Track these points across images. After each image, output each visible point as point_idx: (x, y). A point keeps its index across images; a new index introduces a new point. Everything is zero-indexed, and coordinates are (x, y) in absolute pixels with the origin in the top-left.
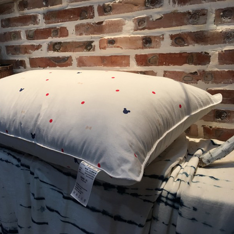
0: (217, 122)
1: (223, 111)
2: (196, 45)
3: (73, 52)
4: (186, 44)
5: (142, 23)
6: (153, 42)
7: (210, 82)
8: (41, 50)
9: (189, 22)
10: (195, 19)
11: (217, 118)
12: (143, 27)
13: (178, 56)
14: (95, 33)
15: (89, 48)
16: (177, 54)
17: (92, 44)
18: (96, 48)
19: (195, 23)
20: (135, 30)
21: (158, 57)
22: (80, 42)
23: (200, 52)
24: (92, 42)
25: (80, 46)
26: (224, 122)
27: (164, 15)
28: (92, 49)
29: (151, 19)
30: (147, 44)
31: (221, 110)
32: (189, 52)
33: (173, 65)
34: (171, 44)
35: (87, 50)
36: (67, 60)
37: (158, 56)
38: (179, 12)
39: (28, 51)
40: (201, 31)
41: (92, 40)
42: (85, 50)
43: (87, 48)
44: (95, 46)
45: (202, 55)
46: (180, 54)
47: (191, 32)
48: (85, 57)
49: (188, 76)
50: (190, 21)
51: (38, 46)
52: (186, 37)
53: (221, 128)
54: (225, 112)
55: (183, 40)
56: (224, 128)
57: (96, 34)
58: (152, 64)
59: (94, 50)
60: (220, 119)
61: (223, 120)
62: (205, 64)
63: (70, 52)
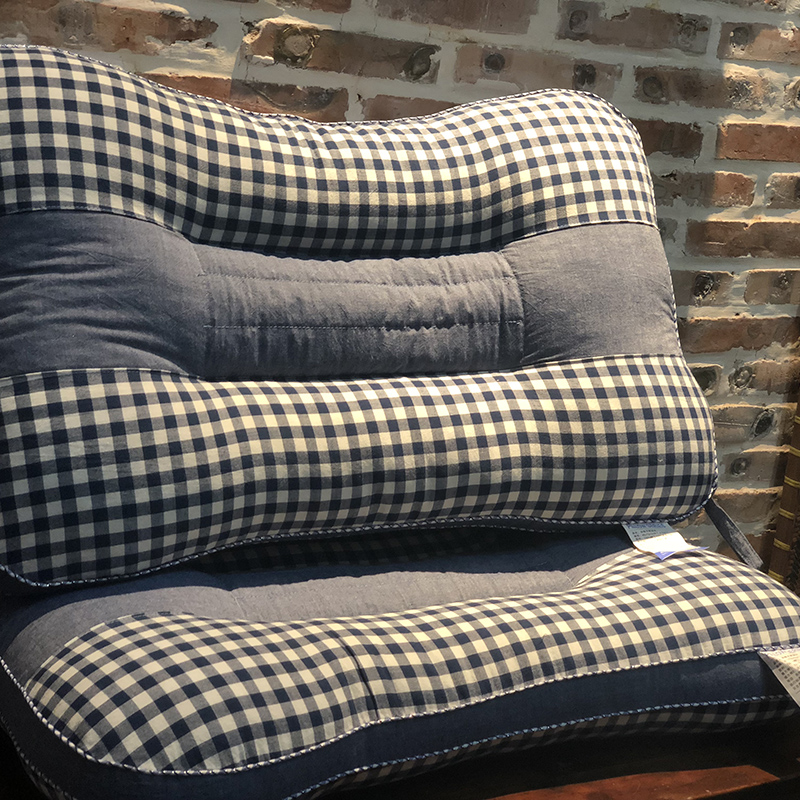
0: (694, 305)
1: (709, 274)
2: (682, 103)
3: (360, 74)
4: (664, 99)
5: (579, 21)
6: (597, 79)
7: (697, 202)
8: (207, 45)
9: (677, 42)
10: (689, 36)
11: (696, 294)
12: (582, 32)
13: (647, 127)
14: (445, 20)
15: (417, 68)
16: (646, 122)
17: (431, 57)
18: (441, 71)
19: (688, 46)
20: (561, 36)
22: (390, 43)
23: (687, 124)
24: (433, 49)
25: (391, 58)
26: (708, 304)
27: (632, 8)
28: (427, 74)
29: (602, 14)
30: (583, 84)
31: (704, 274)
32: (669, 121)
34: (634, 93)
35: (412, 74)
36: (328, 102)
38: (662, 9)
39: (136, 38)
40: (694, 69)
41: (432, 42)
42: (403, 74)
43: (412, 69)
44: (438, 64)
45: (689, 130)
46: (652, 123)
47: (676, 68)
48: (399, 98)
50: (680, 38)
51: (198, 23)
52: (666, 78)
53: (702, 318)
54: (711, 276)
55: (660, 86)
56: (706, 318)
57: (449, 25)
59: (432, 79)
60: (701, 297)
61: (706, 299)
62: (691, 157)
63: (344, 72)
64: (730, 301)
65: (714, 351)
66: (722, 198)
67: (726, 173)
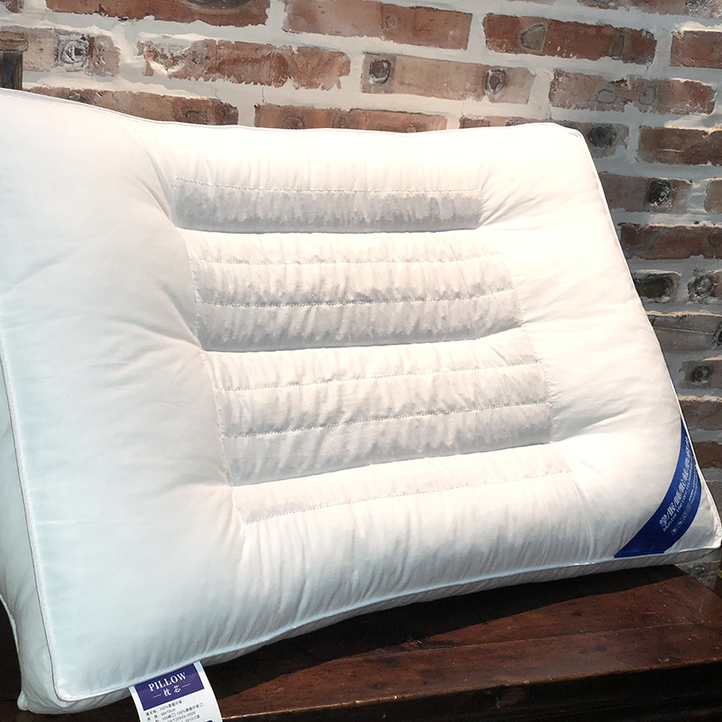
0: (649, 211)
1: (664, 181)
2: (633, 9)
4: (612, 4)
7: (650, 108)
11: (651, 201)
13: (593, 32)
16: (592, 26)
21: (547, 30)
23: (638, 29)
26: (663, 211)
31: (660, 181)
32: (618, 26)
33: (577, 58)
37: (546, 26)
45: (641, 36)
46: (599, 28)
49: (608, 91)
53: (657, 225)
54: (667, 184)
56: (662, 225)
58: (527, 47)
60: (656, 204)
61: (661, 206)
62: (644, 63)
64: (688, 209)
65: (671, 258)
66: (679, 105)
67: (683, 80)
